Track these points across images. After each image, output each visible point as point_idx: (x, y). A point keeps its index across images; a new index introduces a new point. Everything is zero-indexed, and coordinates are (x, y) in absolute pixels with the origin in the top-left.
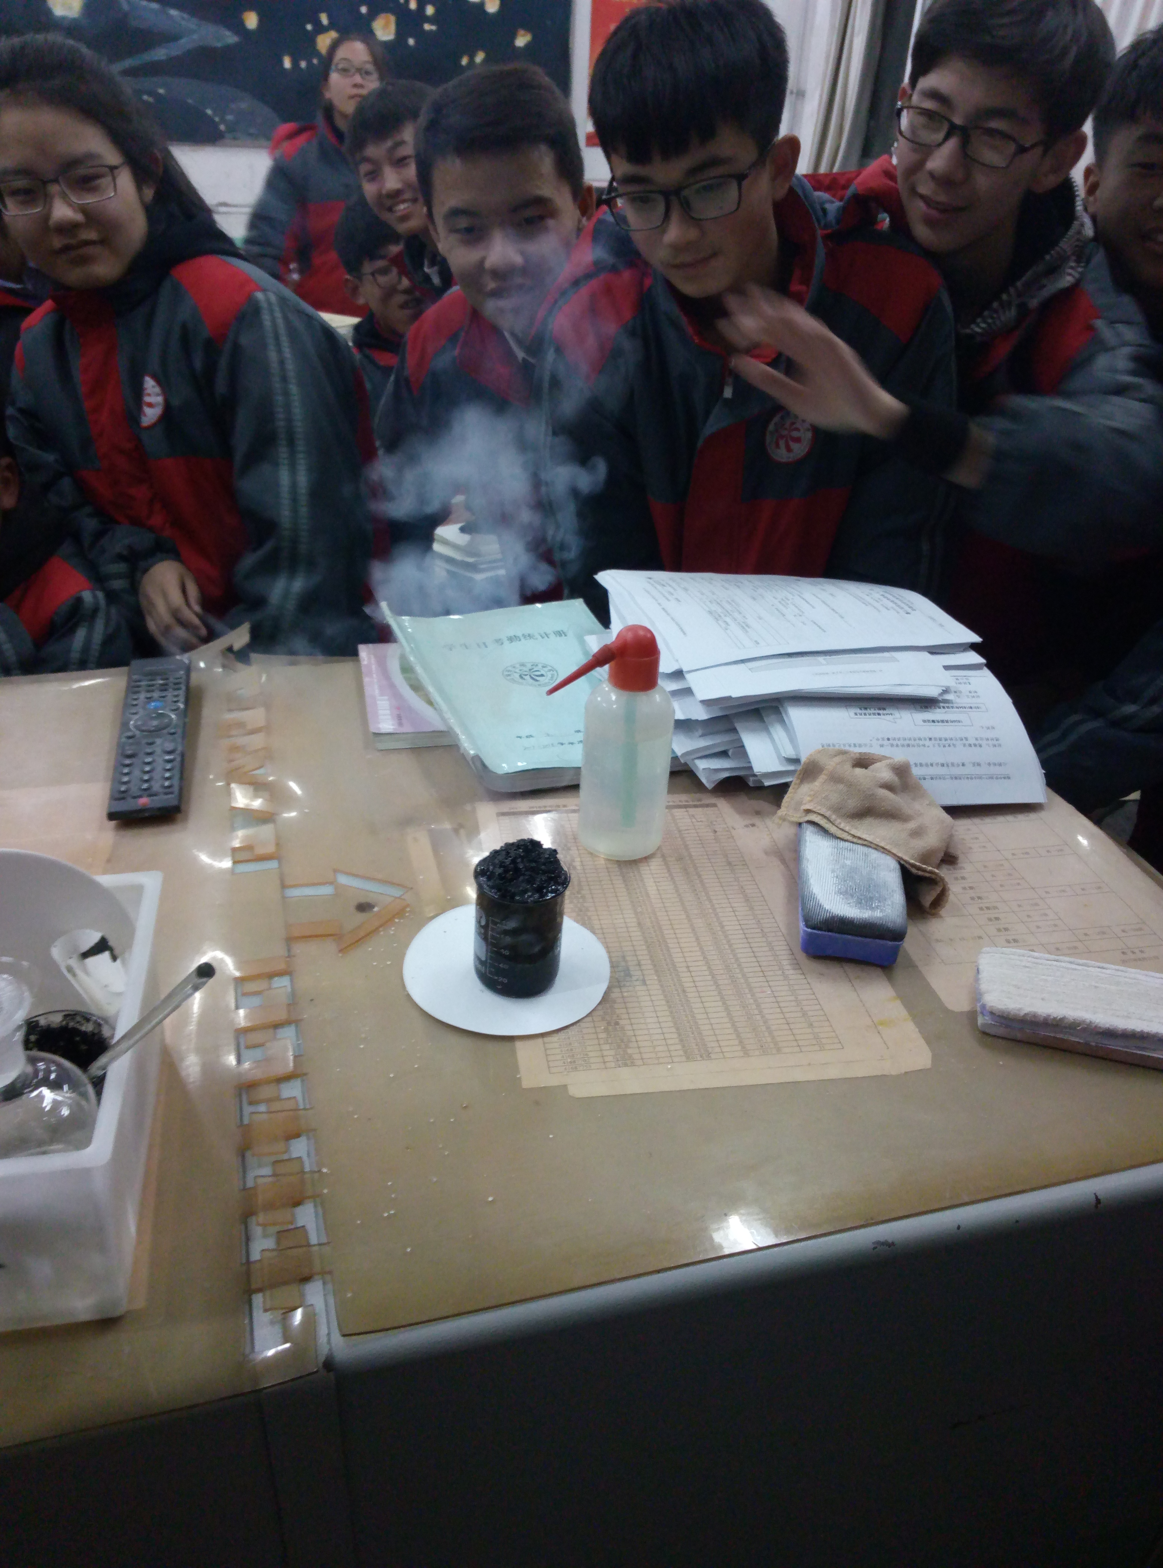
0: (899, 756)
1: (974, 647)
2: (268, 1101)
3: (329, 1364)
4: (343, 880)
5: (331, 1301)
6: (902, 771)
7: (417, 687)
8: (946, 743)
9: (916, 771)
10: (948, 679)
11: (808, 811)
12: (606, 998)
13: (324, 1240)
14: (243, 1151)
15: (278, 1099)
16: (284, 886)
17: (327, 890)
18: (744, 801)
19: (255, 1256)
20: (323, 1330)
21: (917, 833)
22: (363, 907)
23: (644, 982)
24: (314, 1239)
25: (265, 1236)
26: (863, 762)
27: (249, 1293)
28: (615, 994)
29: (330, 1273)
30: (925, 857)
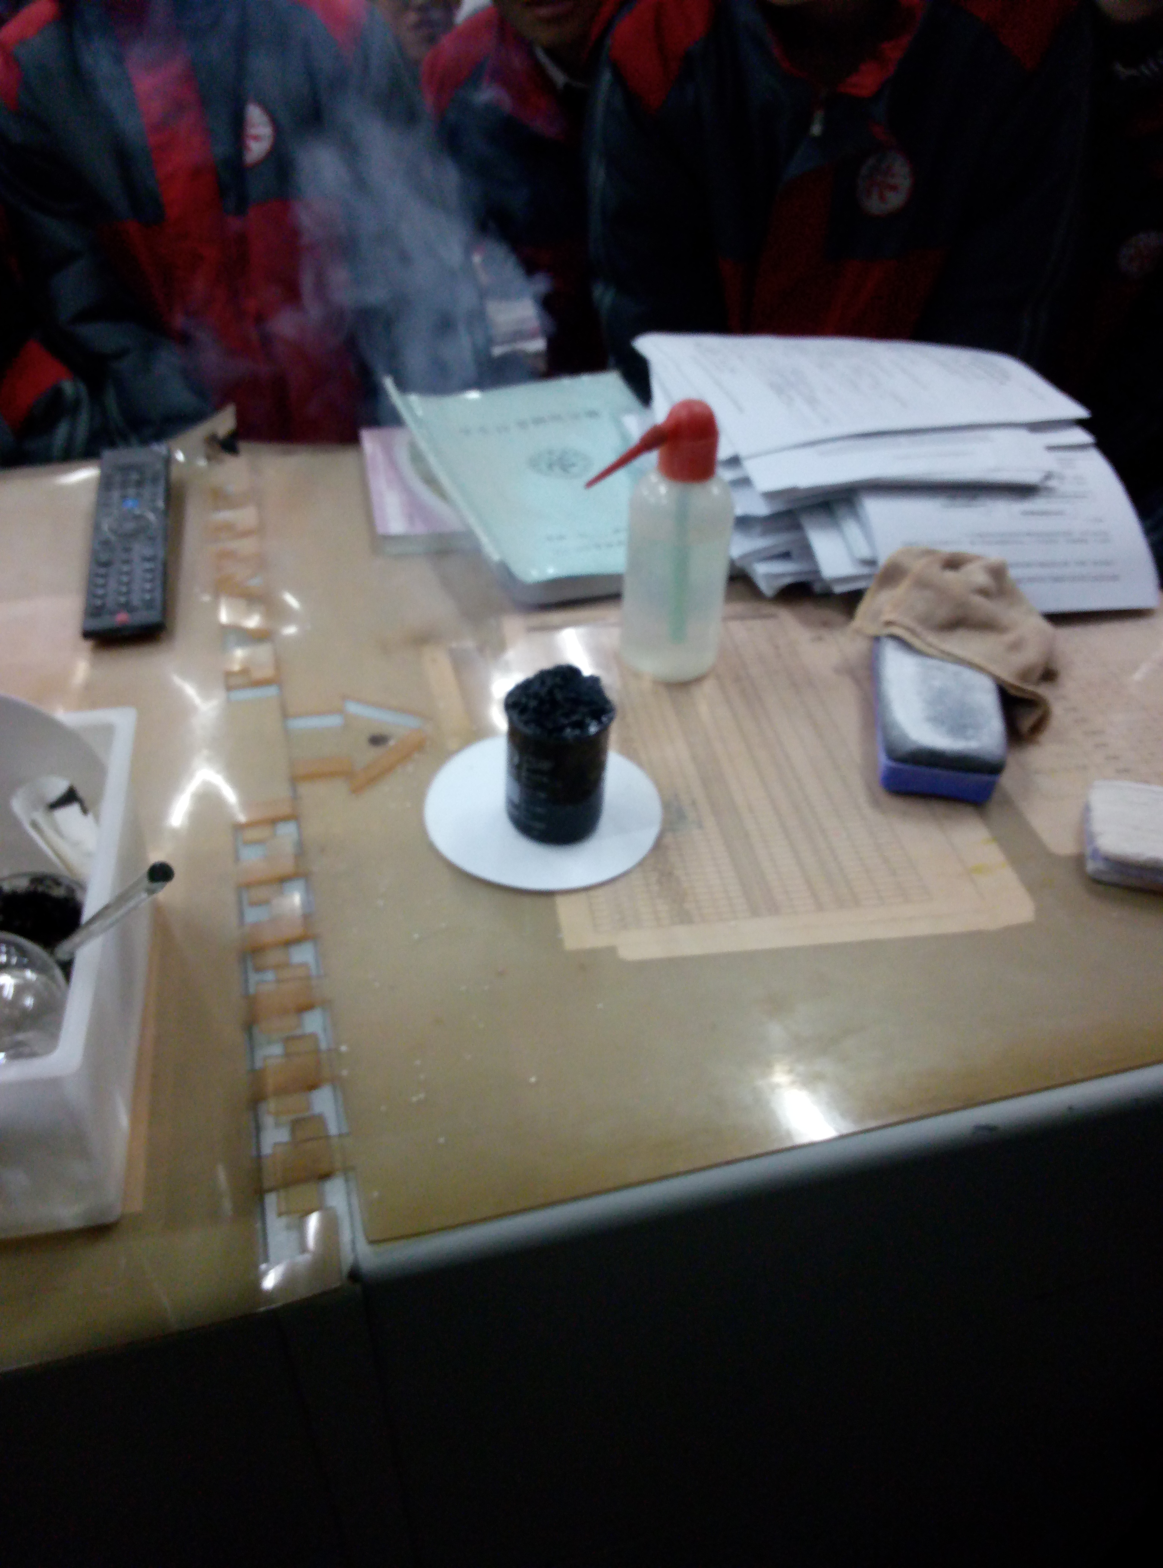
0: (994, 554)
1: (1081, 423)
2: (277, 967)
3: (355, 1275)
4: (353, 708)
5: (355, 1201)
6: (998, 572)
7: (431, 481)
8: (1048, 538)
9: (1013, 573)
10: (1050, 462)
11: (889, 623)
12: (658, 846)
13: (345, 1130)
14: (249, 1025)
15: (286, 965)
16: (285, 715)
17: (333, 721)
18: (810, 610)
19: (267, 1149)
20: (346, 1236)
21: (1016, 646)
22: (377, 740)
23: (700, 826)
24: (333, 1129)
25: (277, 1125)
26: (954, 563)
27: (259, 1193)
28: (669, 839)
29: (353, 1168)
30: (1025, 674)
